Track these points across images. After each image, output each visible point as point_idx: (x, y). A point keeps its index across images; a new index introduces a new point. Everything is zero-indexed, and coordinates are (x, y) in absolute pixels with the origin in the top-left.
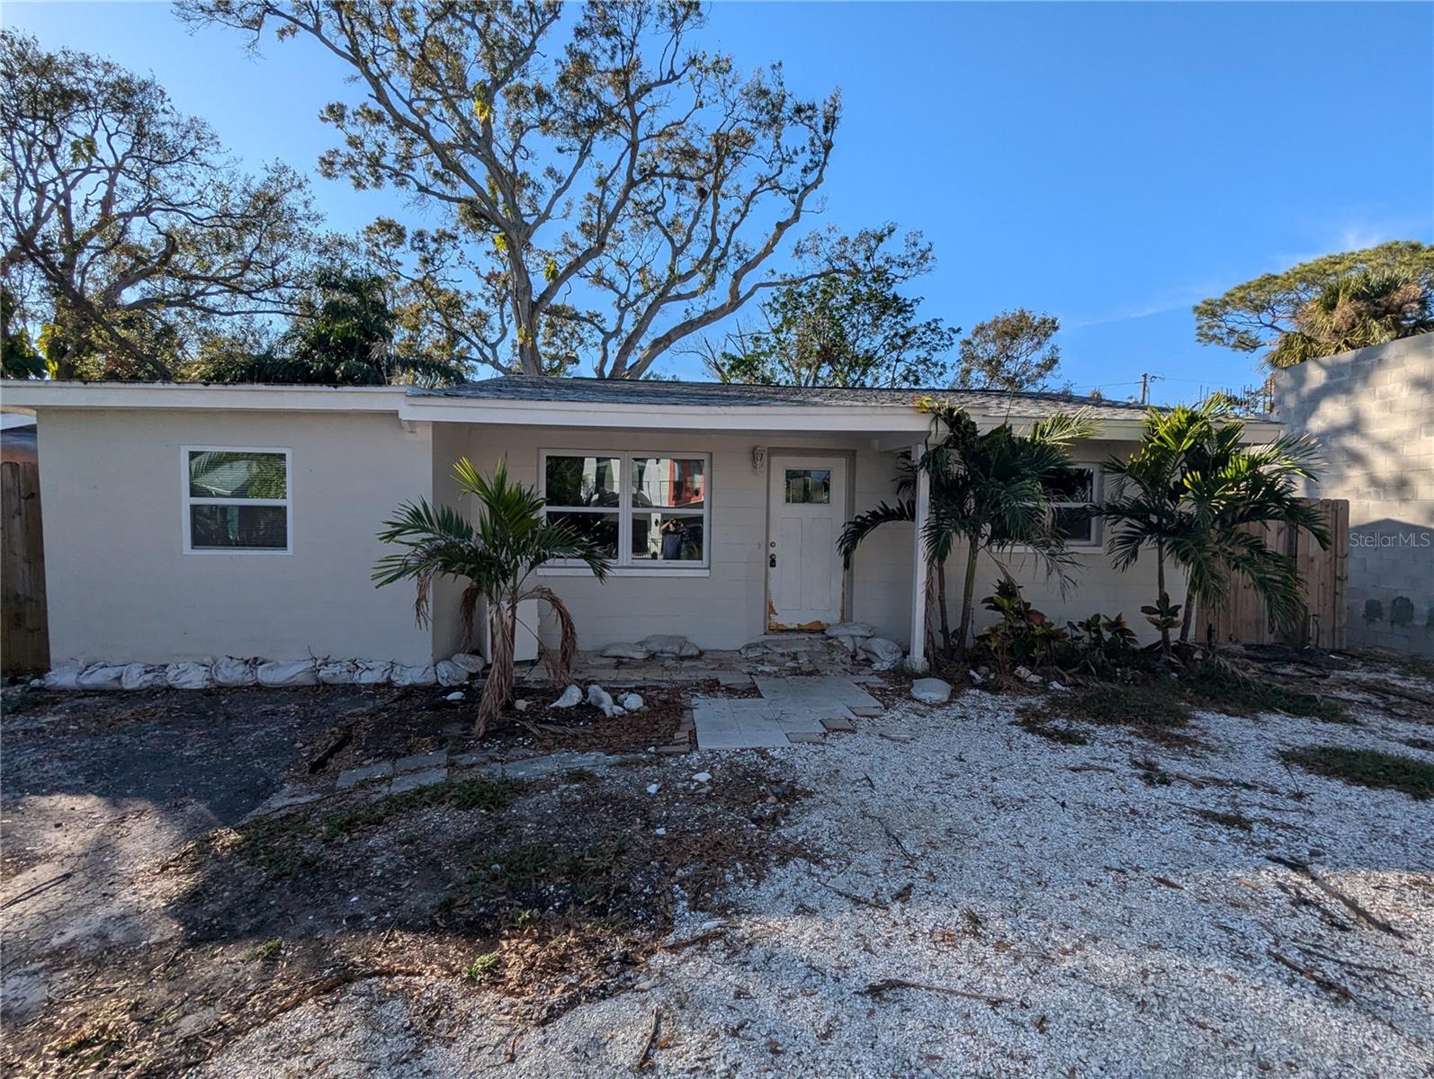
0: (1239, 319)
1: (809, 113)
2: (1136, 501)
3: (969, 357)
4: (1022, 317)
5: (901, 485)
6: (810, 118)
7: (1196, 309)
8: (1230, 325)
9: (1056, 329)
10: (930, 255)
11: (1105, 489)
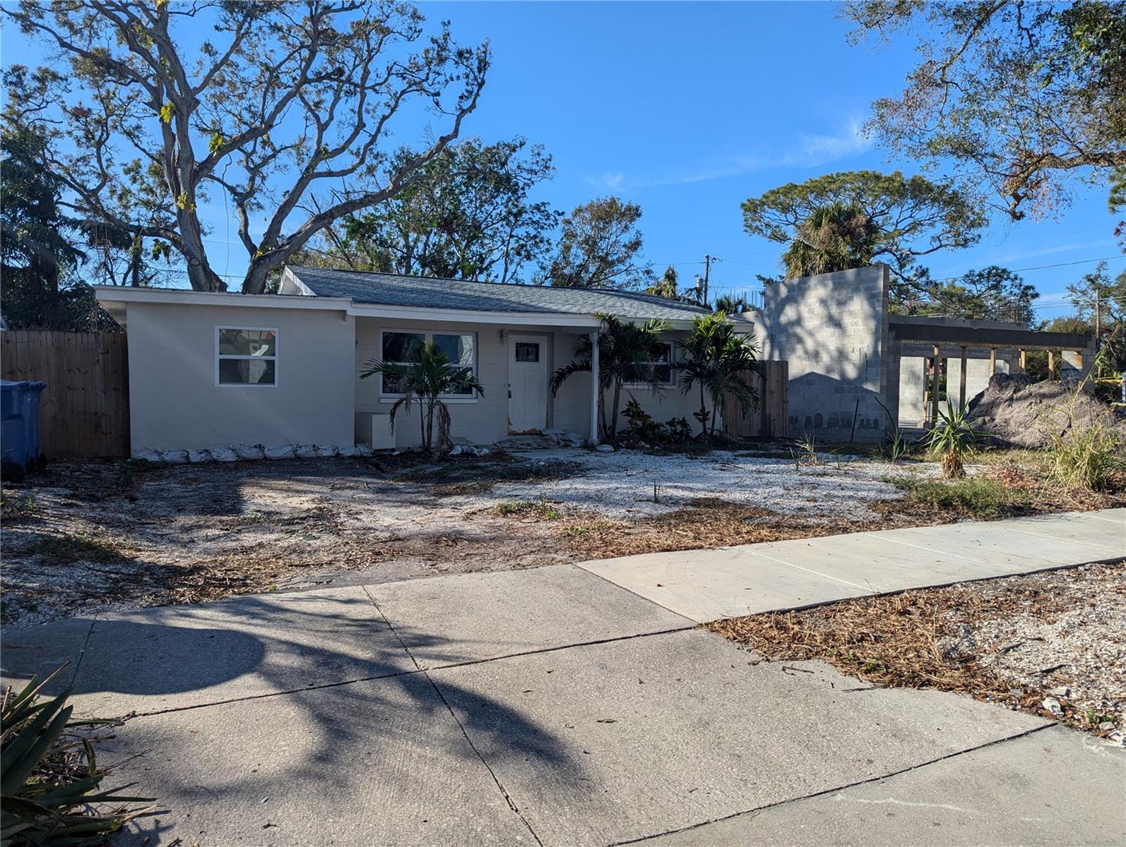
0: (772, 215)
1: (467, 55)
2: (691, 361)
3: (570, 235)
4: (613, 201)
5: (578, 352)
6: (467, 59)
7: (743, 205)
8: (767, 220)
9: (639, 215)
10: (551, 164)
11: (677, 355)
